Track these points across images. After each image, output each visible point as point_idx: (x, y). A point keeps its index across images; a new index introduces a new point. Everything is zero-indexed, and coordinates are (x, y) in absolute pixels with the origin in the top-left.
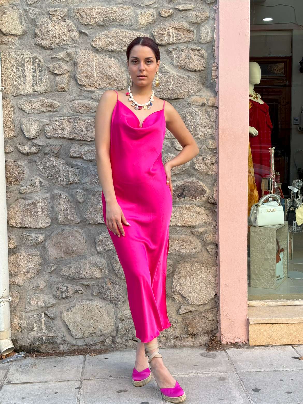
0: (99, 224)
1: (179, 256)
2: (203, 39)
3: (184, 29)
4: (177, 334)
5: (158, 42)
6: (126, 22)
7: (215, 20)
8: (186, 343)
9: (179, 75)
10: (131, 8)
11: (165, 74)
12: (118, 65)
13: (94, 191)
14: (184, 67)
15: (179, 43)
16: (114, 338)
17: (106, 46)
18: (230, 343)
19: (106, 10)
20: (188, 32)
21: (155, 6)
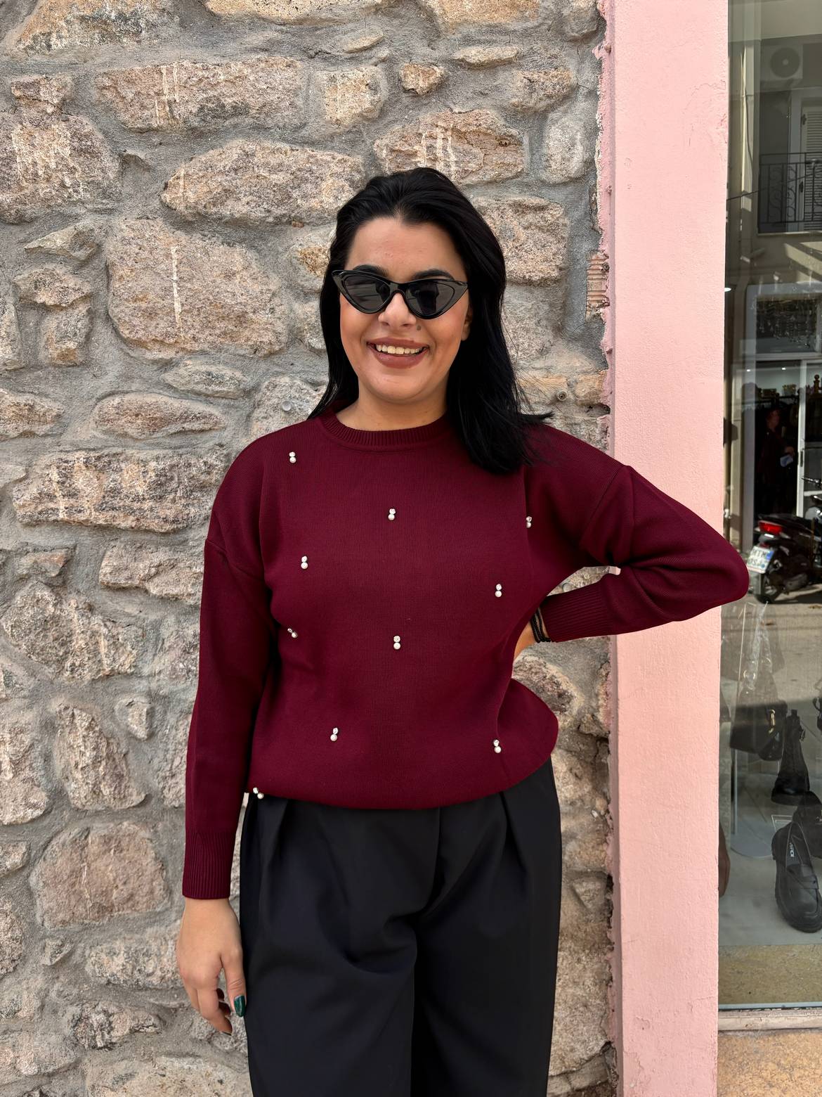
2: (554, 167)
6: (282, 117)
7: (597, 97)
12: (255, 267)
15: (468, 185)
17: (214, 206)
19: (206, 74)
20: (501, 144)
21: (384, 52)
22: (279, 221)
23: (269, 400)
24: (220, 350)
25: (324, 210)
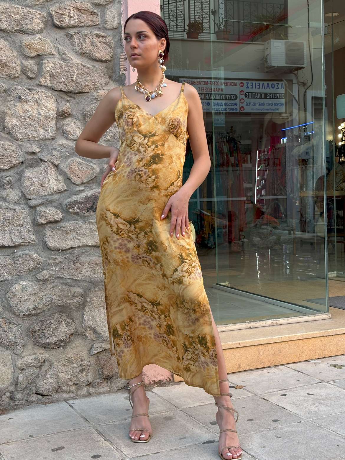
1: (90, 282)
2: (108, 24)
3: (87, 11)
4: (90, 379)
5: (57, 23)
7: (121, 3)
8: (101, 390)
9: (83, 64)
11: (67, 62)
14: (88, 55)
15: (81, 27)
16: (13, 393)
18: (153, 382)
20: (91, 14)
22: (16, 31)
23: (14, 94)
25: (33, 30)
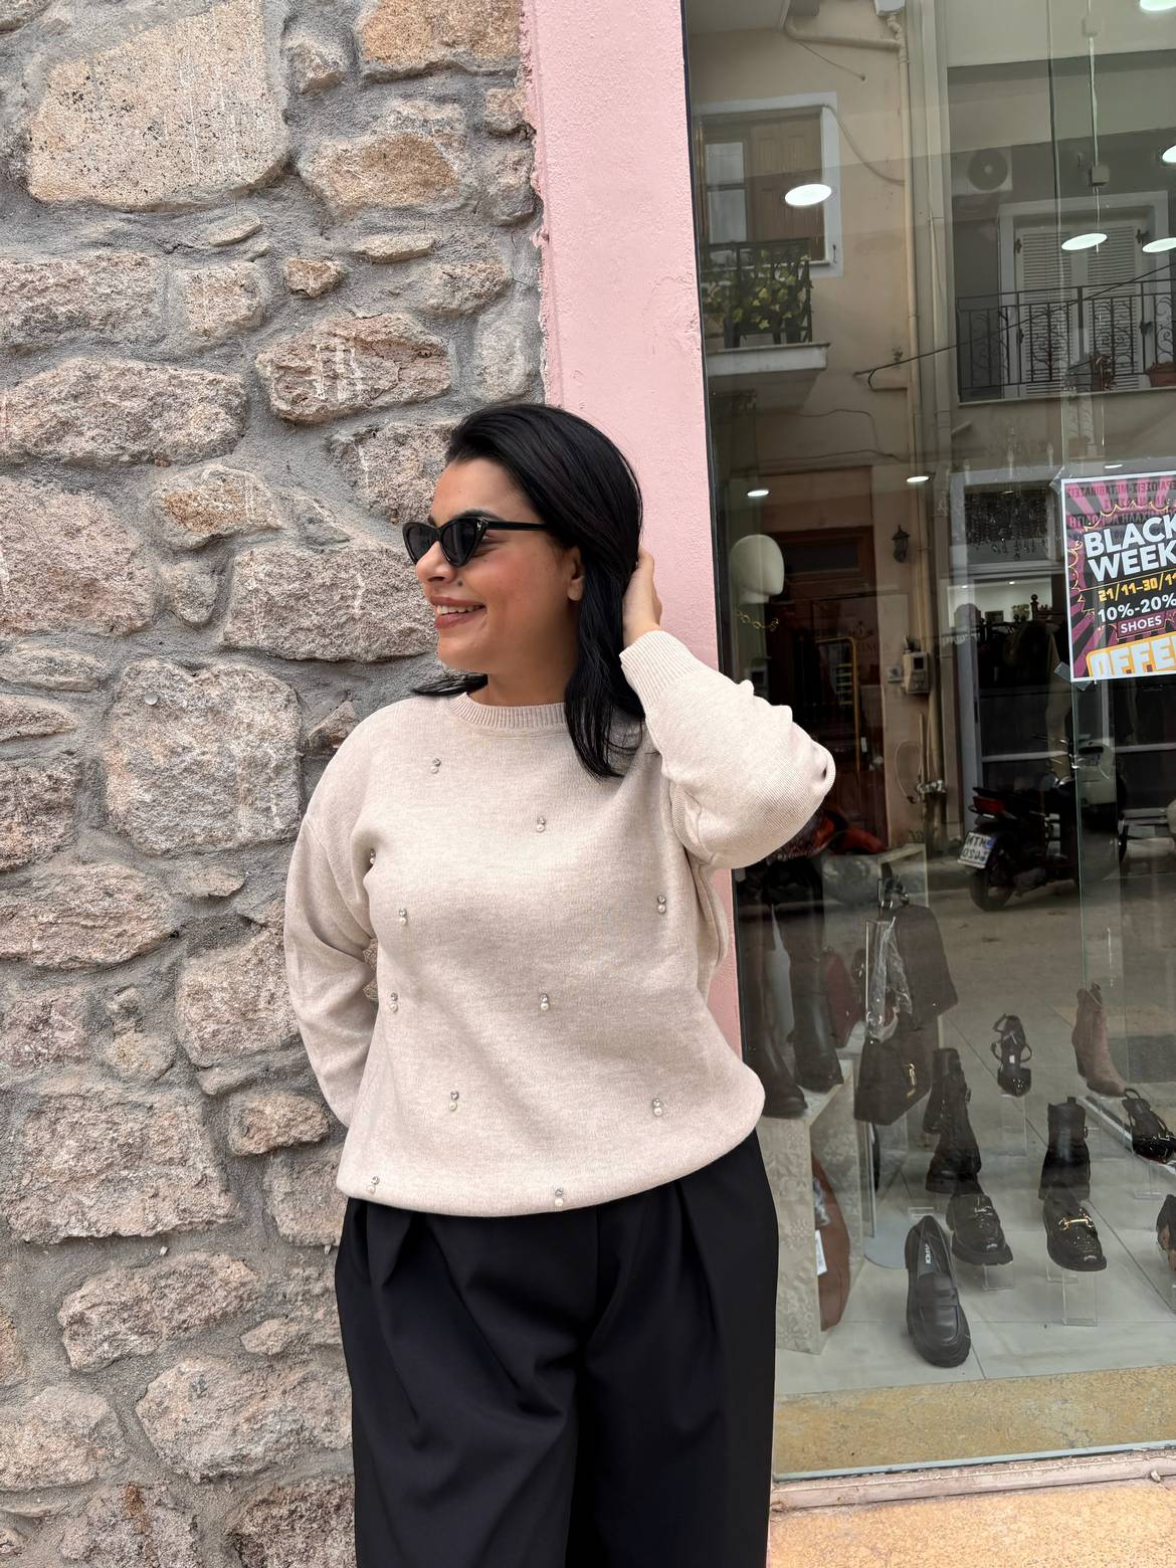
0: (70, 1241)
2: (490, 381)
5: (284, 407)
6: (135, 329)
7: (538, 295)
9: (395, 550)
10: (152, 261)
11: (327, 549)
12: (107, 520)
13: (34, 1096)
14: (413, 512)
15: (380, 407)
17: (49, 442)
19: (30, 277)
20: (420, 355)
21: (261, 244)
22: (136, 459)
23: (132, 691)
24: (65, 629)
25: (192, 446)
